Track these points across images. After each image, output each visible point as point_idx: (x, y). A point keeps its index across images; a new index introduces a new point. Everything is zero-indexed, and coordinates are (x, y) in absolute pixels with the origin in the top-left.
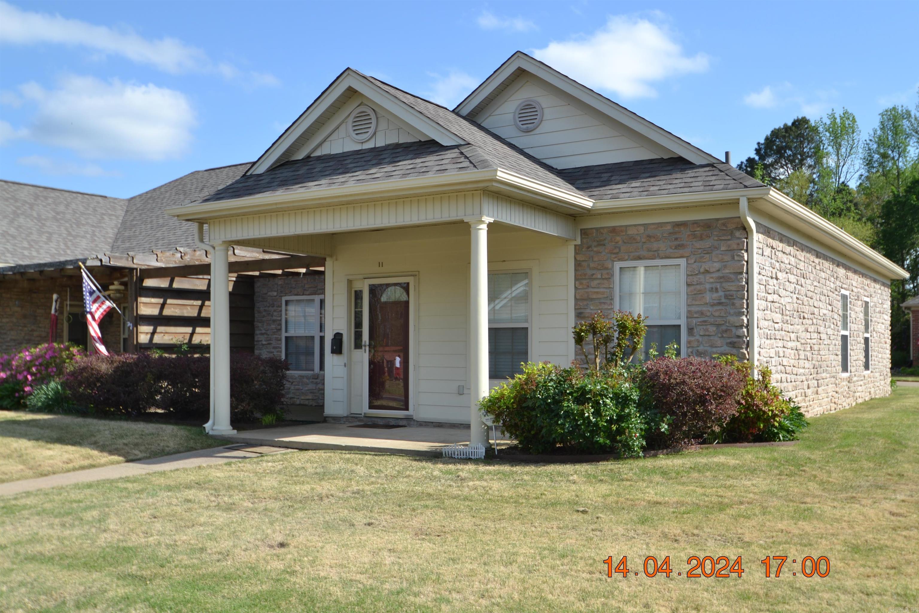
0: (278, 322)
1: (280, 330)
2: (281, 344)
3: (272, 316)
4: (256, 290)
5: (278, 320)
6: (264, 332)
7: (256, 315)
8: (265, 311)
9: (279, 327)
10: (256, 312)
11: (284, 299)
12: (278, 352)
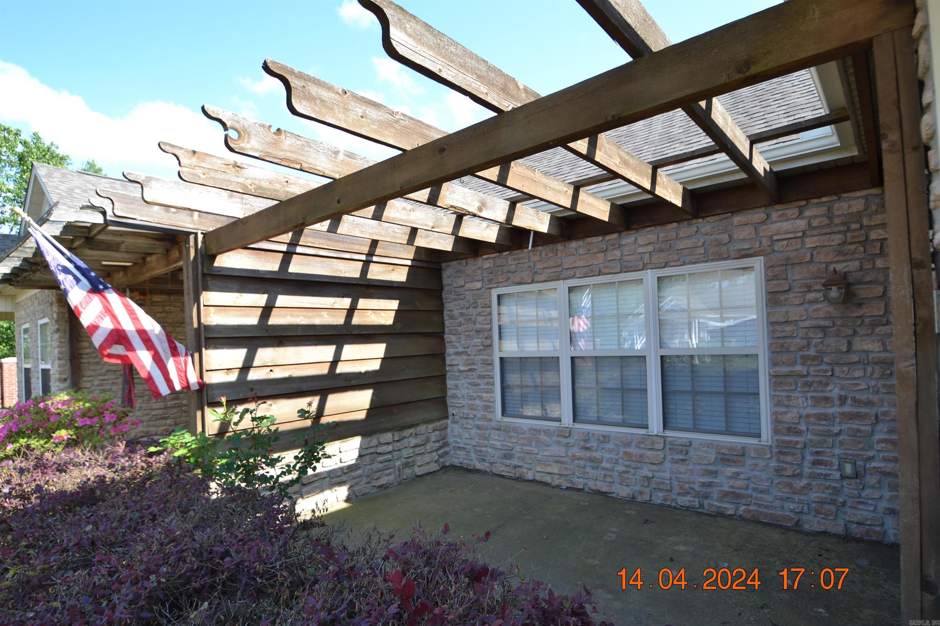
0: (486, 333)
1: (491, 346)
2: (492, 370)
3: (475, 323)
4: (445, 281)
5: (485, 330)
6: (461, 350)
7: (446, 323)
8: (462, 314)
9: (488, 342)
10: (446, 317)
11: (495, 293)
12: (487, 384)
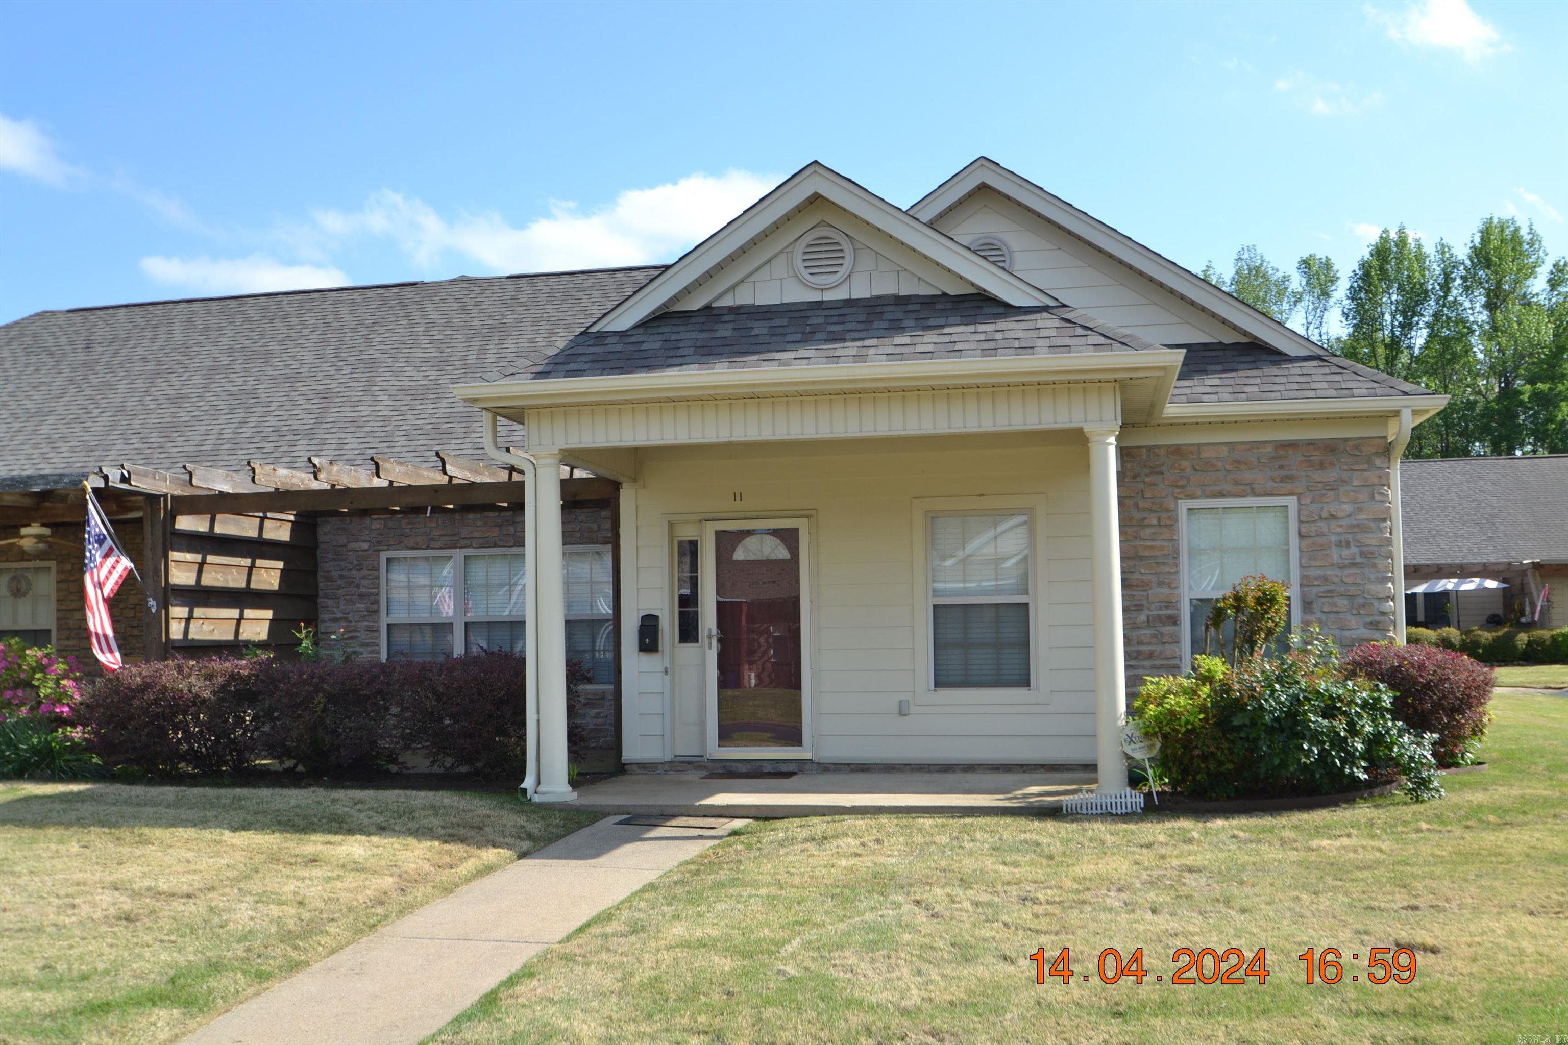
0: (372, 598)
1: (377, 611)
2: (378, 637)
3: (358, 586)
4: (321, 538)
5: (372, 594)
6: (339, 615)
7: (321, 585)
8: (342, 577)
9: (375, 607)
10: (320, 579)
11: (384, 556)
12: (371, 652)
